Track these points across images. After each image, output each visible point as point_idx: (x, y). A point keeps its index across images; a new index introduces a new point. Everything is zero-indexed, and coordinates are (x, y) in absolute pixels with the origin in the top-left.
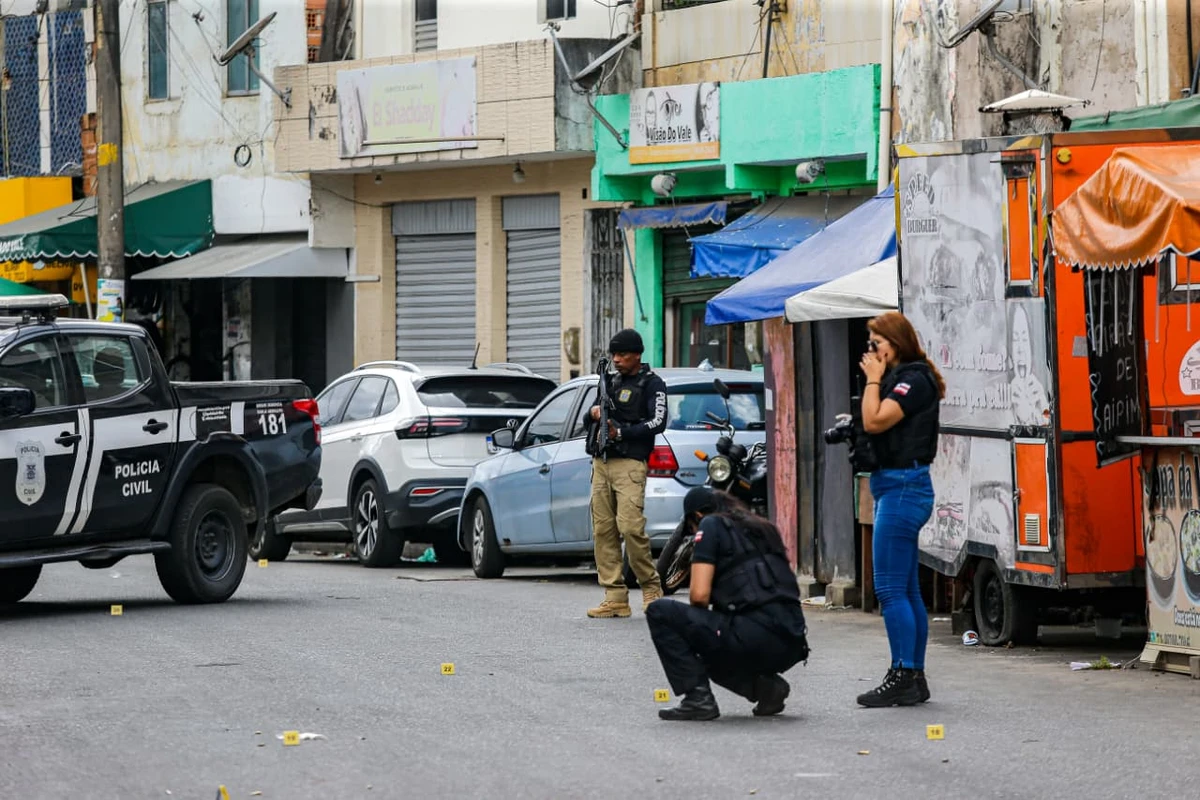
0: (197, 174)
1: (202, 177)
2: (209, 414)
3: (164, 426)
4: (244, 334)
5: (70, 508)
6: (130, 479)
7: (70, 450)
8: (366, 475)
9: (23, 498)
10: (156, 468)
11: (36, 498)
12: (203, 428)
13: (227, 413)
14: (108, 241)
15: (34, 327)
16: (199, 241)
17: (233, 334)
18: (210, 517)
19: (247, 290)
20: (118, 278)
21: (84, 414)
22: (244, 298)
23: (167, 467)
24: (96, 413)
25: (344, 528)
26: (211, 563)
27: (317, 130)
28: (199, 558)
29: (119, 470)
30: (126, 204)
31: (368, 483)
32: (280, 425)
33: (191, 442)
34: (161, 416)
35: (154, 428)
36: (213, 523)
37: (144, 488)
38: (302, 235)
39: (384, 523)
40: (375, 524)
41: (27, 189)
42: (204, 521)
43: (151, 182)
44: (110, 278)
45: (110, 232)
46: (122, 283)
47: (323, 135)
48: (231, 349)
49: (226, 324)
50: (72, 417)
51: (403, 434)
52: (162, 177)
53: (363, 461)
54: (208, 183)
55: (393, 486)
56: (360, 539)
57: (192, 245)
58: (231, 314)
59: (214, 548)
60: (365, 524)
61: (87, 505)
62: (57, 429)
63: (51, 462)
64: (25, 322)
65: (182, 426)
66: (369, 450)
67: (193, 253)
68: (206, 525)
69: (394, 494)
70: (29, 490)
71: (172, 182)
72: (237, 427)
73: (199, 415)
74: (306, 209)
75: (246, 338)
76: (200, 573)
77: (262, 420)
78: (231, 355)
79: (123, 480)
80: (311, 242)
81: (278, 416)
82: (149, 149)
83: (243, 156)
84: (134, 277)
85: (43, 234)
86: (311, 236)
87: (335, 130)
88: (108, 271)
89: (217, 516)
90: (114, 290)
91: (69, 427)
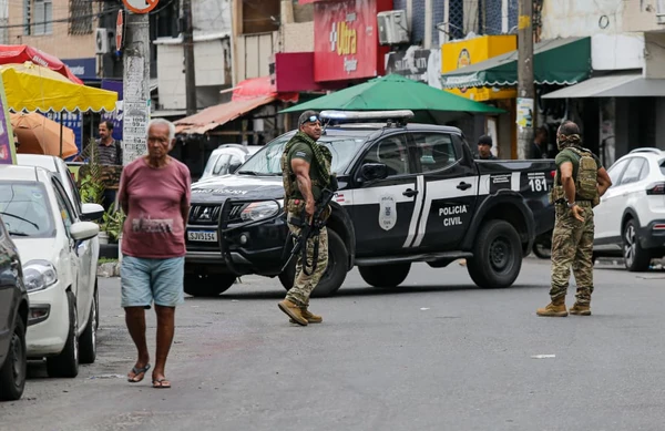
0: (583, 34)
1: (586, 35)
2: (497, 179)
3: (470, 186)
4: (611, 132)
5: (412, 232)
6: (448, 216)
7: (412, 199)
8: (629, 217)
9: (383, 226)
10: (464, 209)
11: (391, 226)
12: (493, 186)
13: (509, 178)
14: (523, 76)
15: (394, 130)
16: (583, 75)
17: (605, 132)
18: (499, 238)
19: (613, 104)
20: (530, 97)
21: (420, 179)
22: (612, 109)
23: (471, 210)
24: (427, 179)
25: (620, 248)
26: (499, 265)
27: (645, 7)
28: (492, 262)
29: (441, 211)
30: (535, 52)
31: (631, 221)
32: (543, 186)
33: (486, 195)
34: (467, 180)
35: (463, 186)
36: (501, 242)
37: (458, 221)
38: (639, 71)
39: (639, 246)
40: (634, 246)
41: (490, 43)
42: (495, 241)
43: (559, 38)
44: (525, 97)
45: (525, 70)
46: (531, 101)
47: (648, 9)
48: (604, 141)
49: (601, 125)
50: (414, 180)
51: (650, 192)
52: (565, 35)
53: (629, 208)
54: (589, 39)
55: (644, 223)
56: (626, 255)
57: (579, 77)
58: (604, 119)
59: (502, 257)
60: (629, 245)
61: (422, 231)
62: (404, 187)
63: (399, 206)
64: (389, 126)
65: (481, 186)
66: (632, 202)
67: (579, 81)
68: (495, 244)
69: (644, 228)
70: (387, 221)
71: (570, 38)
72: (515, 186)
73: (491, 180)
74: (642, 55)
75: (613, 134)
76: (493, 271)
77: (531, 183)
78: (604, 144)
79: (444, 216)
80: (644, 75)
81: (541, 180)
82: (558, 18)
83: (604, 22)
84: (543, 97)
85: (487, 70)
86: (644, 71)
87: (654, 6)
88: (524, 93)
89: (503, 238)
90: (526, 105)
91: (412, 186)
